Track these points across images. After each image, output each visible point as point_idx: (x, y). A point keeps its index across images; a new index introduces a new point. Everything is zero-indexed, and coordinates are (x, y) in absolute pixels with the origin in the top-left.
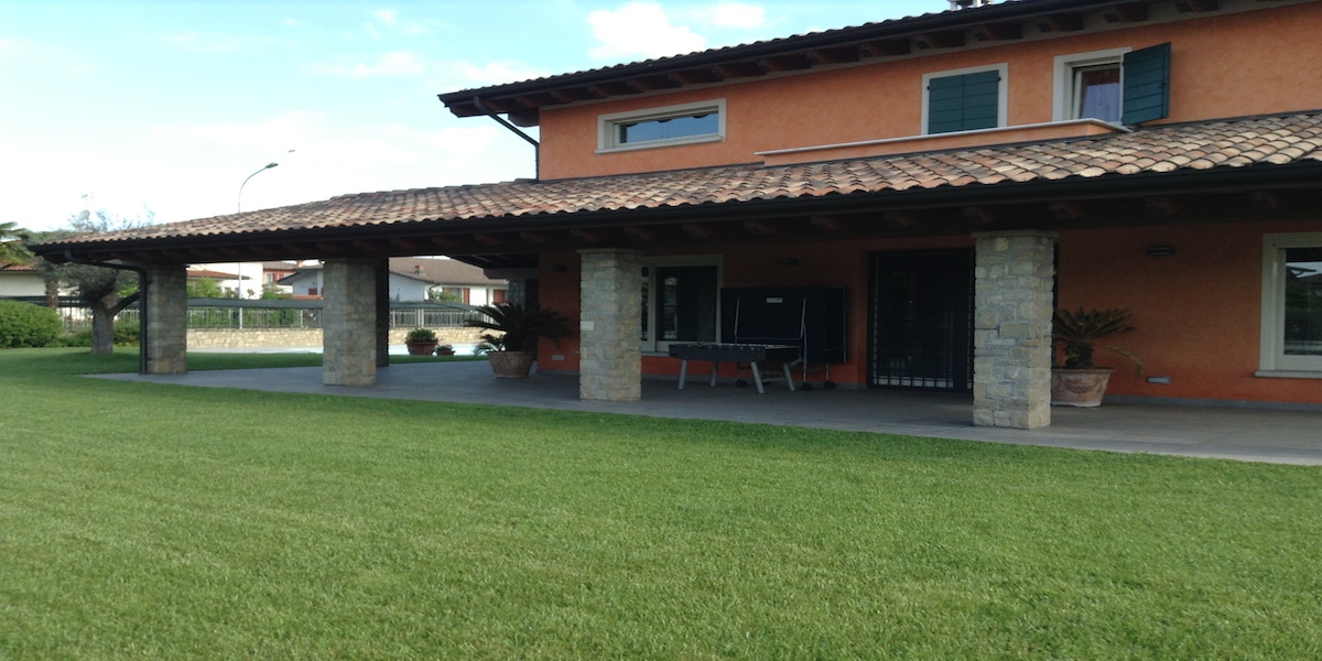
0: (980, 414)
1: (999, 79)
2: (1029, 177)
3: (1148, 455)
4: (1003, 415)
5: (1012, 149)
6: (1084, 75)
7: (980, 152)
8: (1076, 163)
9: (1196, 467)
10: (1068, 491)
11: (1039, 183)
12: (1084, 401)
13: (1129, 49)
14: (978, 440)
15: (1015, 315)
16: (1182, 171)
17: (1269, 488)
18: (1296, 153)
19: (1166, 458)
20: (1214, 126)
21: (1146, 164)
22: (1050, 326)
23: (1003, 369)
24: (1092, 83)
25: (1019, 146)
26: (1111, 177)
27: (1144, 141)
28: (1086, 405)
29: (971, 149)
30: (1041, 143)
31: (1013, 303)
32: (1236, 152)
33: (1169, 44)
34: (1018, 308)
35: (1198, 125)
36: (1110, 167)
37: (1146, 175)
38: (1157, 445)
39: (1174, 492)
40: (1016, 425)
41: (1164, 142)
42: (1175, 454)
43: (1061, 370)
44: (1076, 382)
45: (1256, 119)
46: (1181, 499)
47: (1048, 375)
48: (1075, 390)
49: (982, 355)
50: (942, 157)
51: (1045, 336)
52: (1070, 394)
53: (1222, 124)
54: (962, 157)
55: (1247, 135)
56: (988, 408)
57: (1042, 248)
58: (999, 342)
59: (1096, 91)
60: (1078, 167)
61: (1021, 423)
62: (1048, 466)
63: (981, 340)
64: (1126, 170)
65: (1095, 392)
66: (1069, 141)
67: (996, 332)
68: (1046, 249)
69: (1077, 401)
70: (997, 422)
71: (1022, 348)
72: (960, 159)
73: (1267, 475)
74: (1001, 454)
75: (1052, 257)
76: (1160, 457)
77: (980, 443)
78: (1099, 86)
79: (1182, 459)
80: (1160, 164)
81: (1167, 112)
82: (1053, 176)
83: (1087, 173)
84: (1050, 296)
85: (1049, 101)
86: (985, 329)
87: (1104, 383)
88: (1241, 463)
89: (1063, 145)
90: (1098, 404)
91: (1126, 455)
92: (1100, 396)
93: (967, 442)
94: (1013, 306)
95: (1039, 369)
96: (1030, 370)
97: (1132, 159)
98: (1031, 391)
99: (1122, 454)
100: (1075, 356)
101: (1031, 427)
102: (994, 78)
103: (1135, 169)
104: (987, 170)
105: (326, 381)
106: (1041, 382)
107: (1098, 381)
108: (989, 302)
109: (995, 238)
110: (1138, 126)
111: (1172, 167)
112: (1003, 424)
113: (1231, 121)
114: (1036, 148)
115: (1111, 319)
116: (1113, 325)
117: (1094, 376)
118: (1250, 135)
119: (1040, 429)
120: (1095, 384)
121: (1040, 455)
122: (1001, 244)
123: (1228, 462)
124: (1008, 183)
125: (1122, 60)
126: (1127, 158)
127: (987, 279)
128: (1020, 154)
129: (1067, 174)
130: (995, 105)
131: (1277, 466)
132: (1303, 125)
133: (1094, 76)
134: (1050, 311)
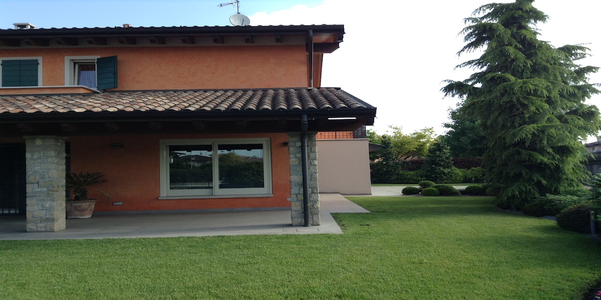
0: (30, 226)
1: (38, 64)
2: (50, 110)
3: (110, 239)
4: (41, 226)
5: (45, 97)
6: (79, 66)
7: (28, 97)
8: (74, 105)
9: (130, 242)
10: (69, 260)
11: (55, 114)
12: (83, 215)
13: (99, 57)
14: (27, 239)
15: (46, 176)
16: (120, 111)
17: (160, 249)
18: (167, 107)
19: (117, 240)
20: (136, 93)
21: (105, 108)
22: (64, 181)
23: (41, 203)
24: (83, 70)
25: (48, 96)
26: (88, 112)
27: (106, 97)
28: (85, 217)
29: (24, 96)
30: (59, 95)
31: (45, 170)
32: (144, 105)
33: (117, 56)
34: (48, 173)
35: (130, 92)
36: (89, 108)
37: (105, 112)
38: (115, 234)
39: (119, 256)
40: (48, 230)
41: (115, 98)
42: (121, 237)
43: (72, 201)
44: (79, 207)
45: (154, 91)
46: (122, 258)
47: (64, 204)
48: (79, 211)
49: (30, 196)
50: (8, 98)
51: (62, 186)
52: (76, 212)
53: (140, 93)
54: (19, 99)
55: (149, 98)
56: (34, 222)
57: (59, 144)
58: (39, 190)
59: (85, 73)
60: (74, 107)
61: (51, 229)
62: (61, 249)
63: (29, 189)
64: (95, 110)
65: (88, 210)
66: (72, 95)
67: (37, 185)
68: (62, 146)
69: (80, 216)
70: (39, 229)
71: (50, 192)
72: (17, 100)
73: (159, 243)
74: (39, 246)
75: (64, 148)
76: (115, 239)
77: (28, 241)
78: (86, 72)
79: (124, 239)
80: (111, 108)
81: (117, 85)
82: (61, 111)
83: (78, 110)
84: (64, 167)
85: (63, 76)
86: (31, 184)
87: (93, 207)
88: (149, 239)
89: (69, 97)
90: (91, 216)
91: (99, 240)
92: (91, 212)
93: (21, 241)
94: (45, 172)
95: (59, 202)
96: (55, 202)
97: (99, 105)
98: (55, 212)
99: (97, 240)
100: (79, 194)
101: (55, 230)
102: (36, 63)
103: (100, 110)
104: (30, 106)
106: (60, 208)
107: (90, 205)
108: (33, 170)
109: (36, 138)
110: (105, 91)
111: (116, 110)
112: (42, 230)
113: (144, 92)
114: (56, 97)
115: (95, 177)
116: (96, 180)
117: (88, 203)
118: (150, 98)
119: (60, 231)
120: (88, 207)
121: (58, 244)
122: (39, 142)
123: (144, 239)
124: (39, 113)
125: (96, 61)
126: (97, 105)
127: (32, 159)
128: (47, 99)
129: (69, 110)
130: (37, 76)
131: (164, 238)
132: (172, 95)
133: (84, 67)
134: (64, 174)
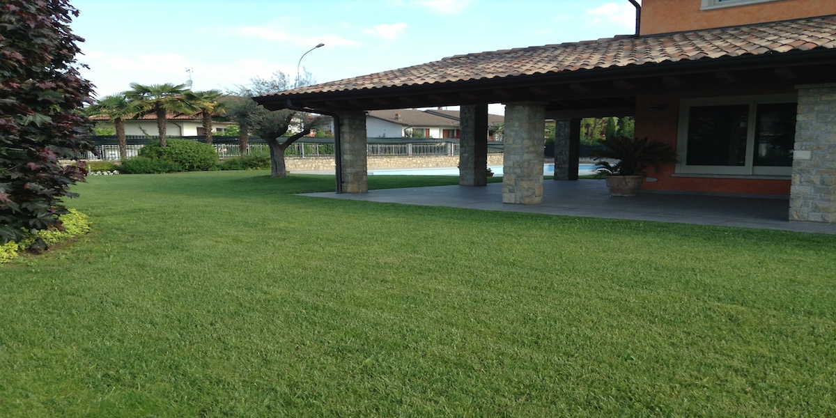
105: (506, 200)
